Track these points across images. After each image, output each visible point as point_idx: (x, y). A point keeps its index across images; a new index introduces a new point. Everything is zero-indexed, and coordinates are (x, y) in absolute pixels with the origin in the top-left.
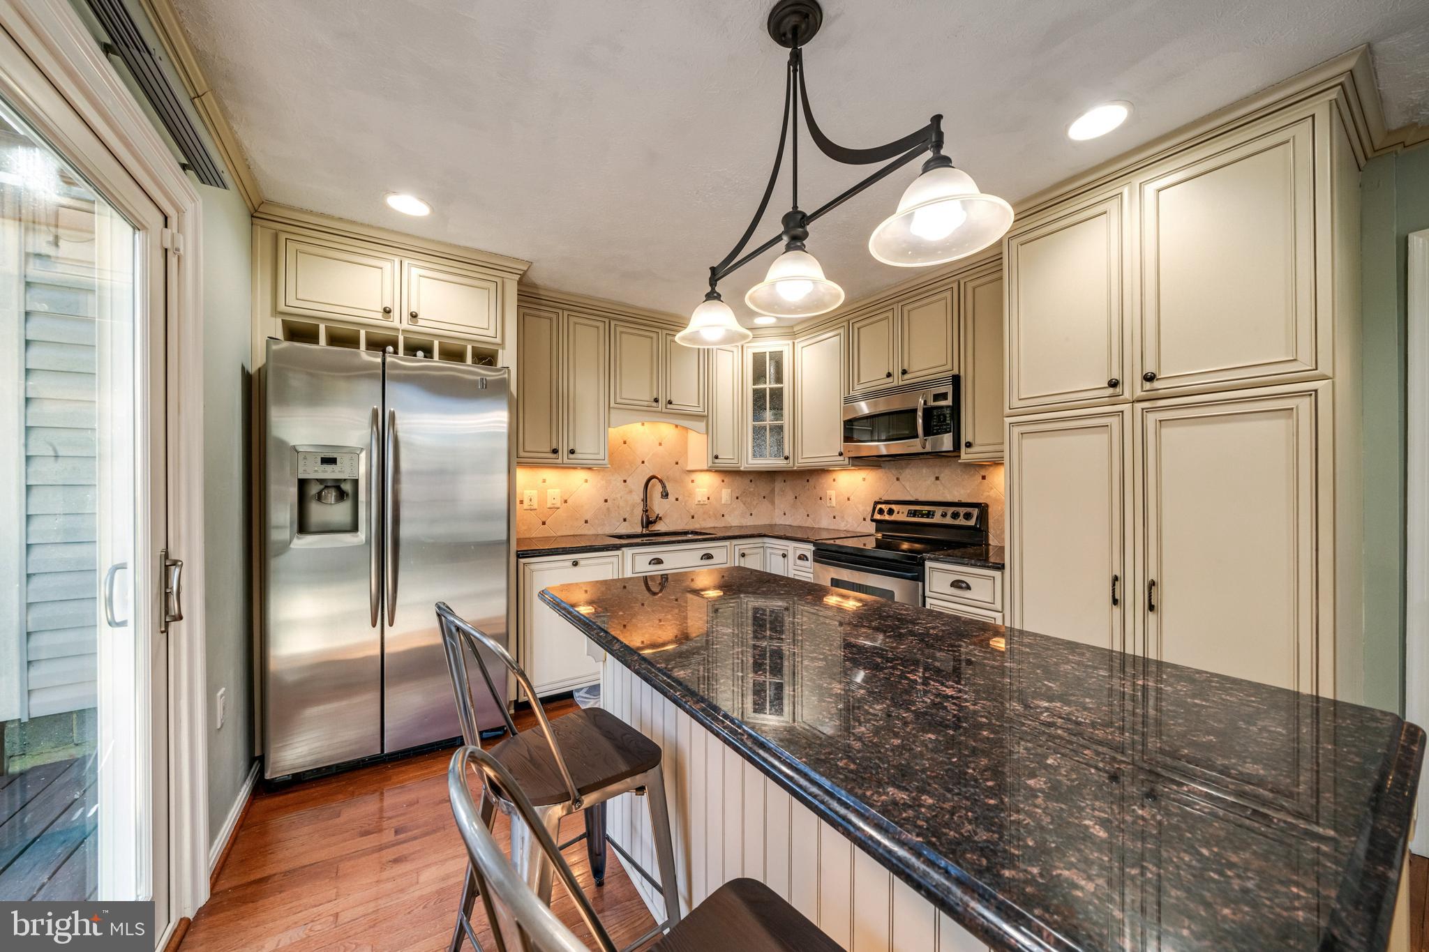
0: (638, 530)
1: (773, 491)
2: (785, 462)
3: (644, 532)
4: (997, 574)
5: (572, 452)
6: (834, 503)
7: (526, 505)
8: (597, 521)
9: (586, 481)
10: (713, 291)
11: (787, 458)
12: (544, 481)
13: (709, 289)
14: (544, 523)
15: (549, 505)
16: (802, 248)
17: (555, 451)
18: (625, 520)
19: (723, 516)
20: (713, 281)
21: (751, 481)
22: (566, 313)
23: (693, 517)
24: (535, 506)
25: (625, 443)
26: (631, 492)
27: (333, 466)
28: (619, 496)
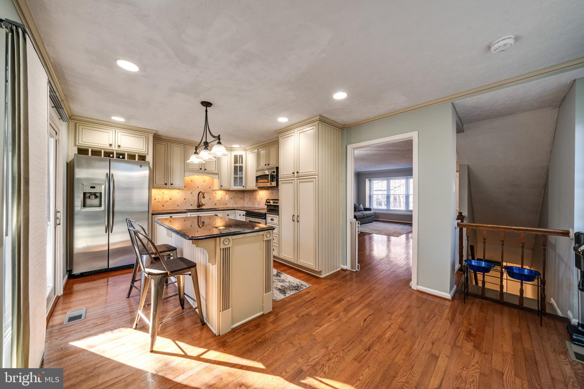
0: (196, 208)
1: (244, 196)
2: (243, 188)
3: (198, 209)
4: (278, 216)
5: (172, 184)
6: (259, 200)
7: (157, 200)
8: (182, 205)
9: (178, 193)
10: (196, 152)
11: (244, 187)
12: (163, 193)
13: (195, 151)
14: (163, 206)
15: (165, 200)
16: (207, 149)
17: (166, 184)
18: (191, 205)
19: (226, 204)
20: (196, 150)
21: (236, 193)
22: (170, 143)
23: (216, 204)
24: (160, 201)
25: (192, 181)
26: (194, 196)
27: (94, 189)
28: (189, 198)
